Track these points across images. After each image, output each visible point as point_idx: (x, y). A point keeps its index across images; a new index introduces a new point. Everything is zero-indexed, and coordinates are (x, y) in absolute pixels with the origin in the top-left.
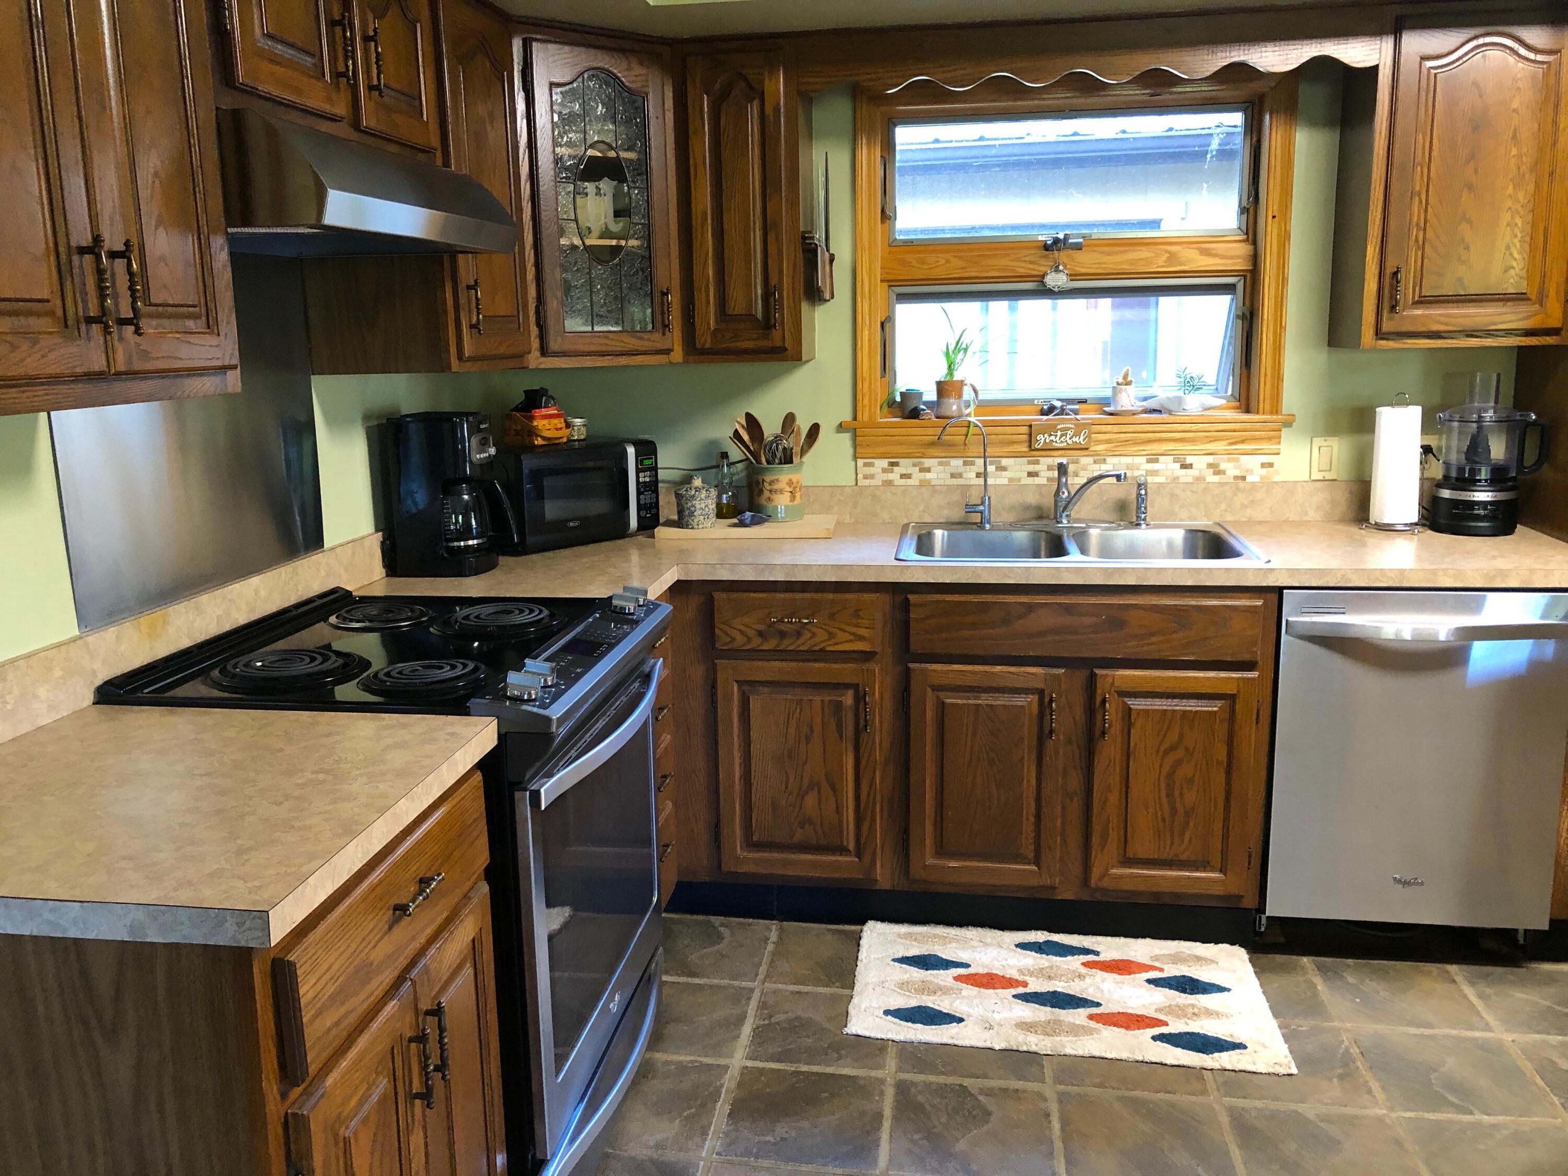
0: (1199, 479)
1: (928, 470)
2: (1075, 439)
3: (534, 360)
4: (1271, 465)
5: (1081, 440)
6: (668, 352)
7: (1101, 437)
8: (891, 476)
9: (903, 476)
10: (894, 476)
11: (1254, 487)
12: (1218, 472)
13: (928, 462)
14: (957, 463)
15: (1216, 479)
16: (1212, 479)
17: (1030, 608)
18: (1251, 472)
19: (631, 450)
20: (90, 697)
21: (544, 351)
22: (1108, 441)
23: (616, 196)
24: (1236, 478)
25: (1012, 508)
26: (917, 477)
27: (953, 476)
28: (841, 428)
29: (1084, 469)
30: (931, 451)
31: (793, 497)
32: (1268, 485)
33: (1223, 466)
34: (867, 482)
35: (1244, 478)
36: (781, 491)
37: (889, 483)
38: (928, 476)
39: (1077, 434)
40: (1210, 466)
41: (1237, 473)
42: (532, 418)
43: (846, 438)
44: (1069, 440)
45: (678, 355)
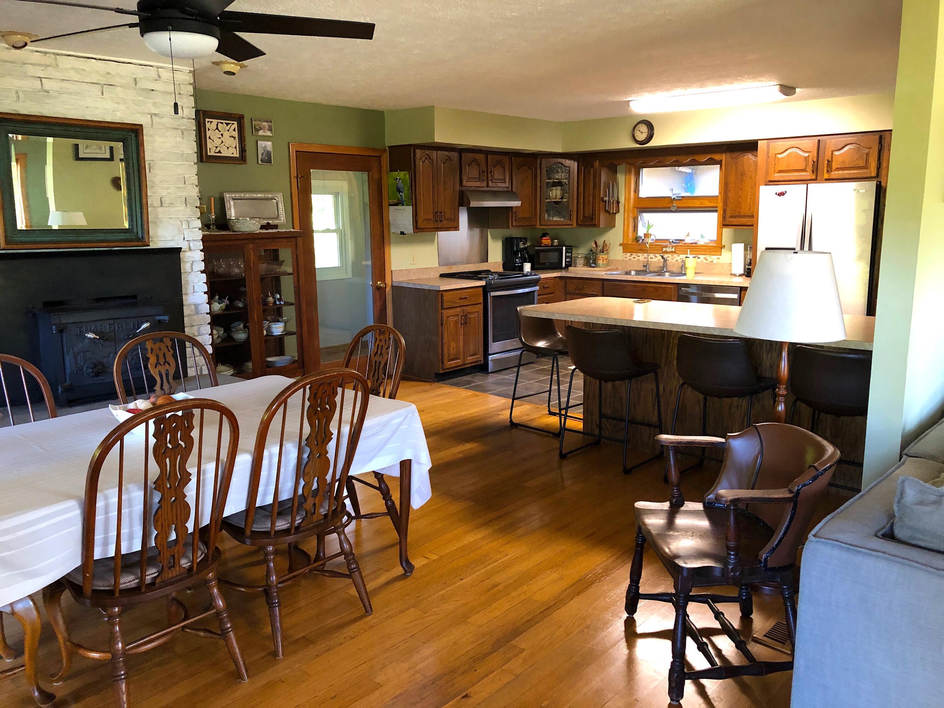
0: (702, 261)
1: (639, 256)
2: (672, 250)
3: (538, 226)
4: (719, 258)
5: (673, 250)
6: (572, 225)
7: (679, 249)
8: (630, 258)
9: (634, 258)
10: (632, 258)
11: (714, 264)
12: (706, 260)
13: (639, 254)
14: (646, 255)
15: (706, 262)
16: (705, 261)
17: (627, 285)
18: (714, 260)
19: (564, 248)
20: (439, 276)
21: (541, 225)
22: (680, 251)
23: (561, 189)
24: (711, 262)
25: (657, 267)
26: (637, 258)
27: (645, 258)
28: (621, 245)
29: (675, 258)
30: (640, 252)
31: (603, 261)
32: (718, 264)
33: (707, 258)
34: (626, 259)
35: (712, 262)
36: (600, 260)
37: (630, 259)
38: (639, 258)
39: (672, 248)
40: (704, 258)
41: (712, 260)
42: (542, 240)
43: (621, 247)
44: (670, 250)
45: (575, 225)
